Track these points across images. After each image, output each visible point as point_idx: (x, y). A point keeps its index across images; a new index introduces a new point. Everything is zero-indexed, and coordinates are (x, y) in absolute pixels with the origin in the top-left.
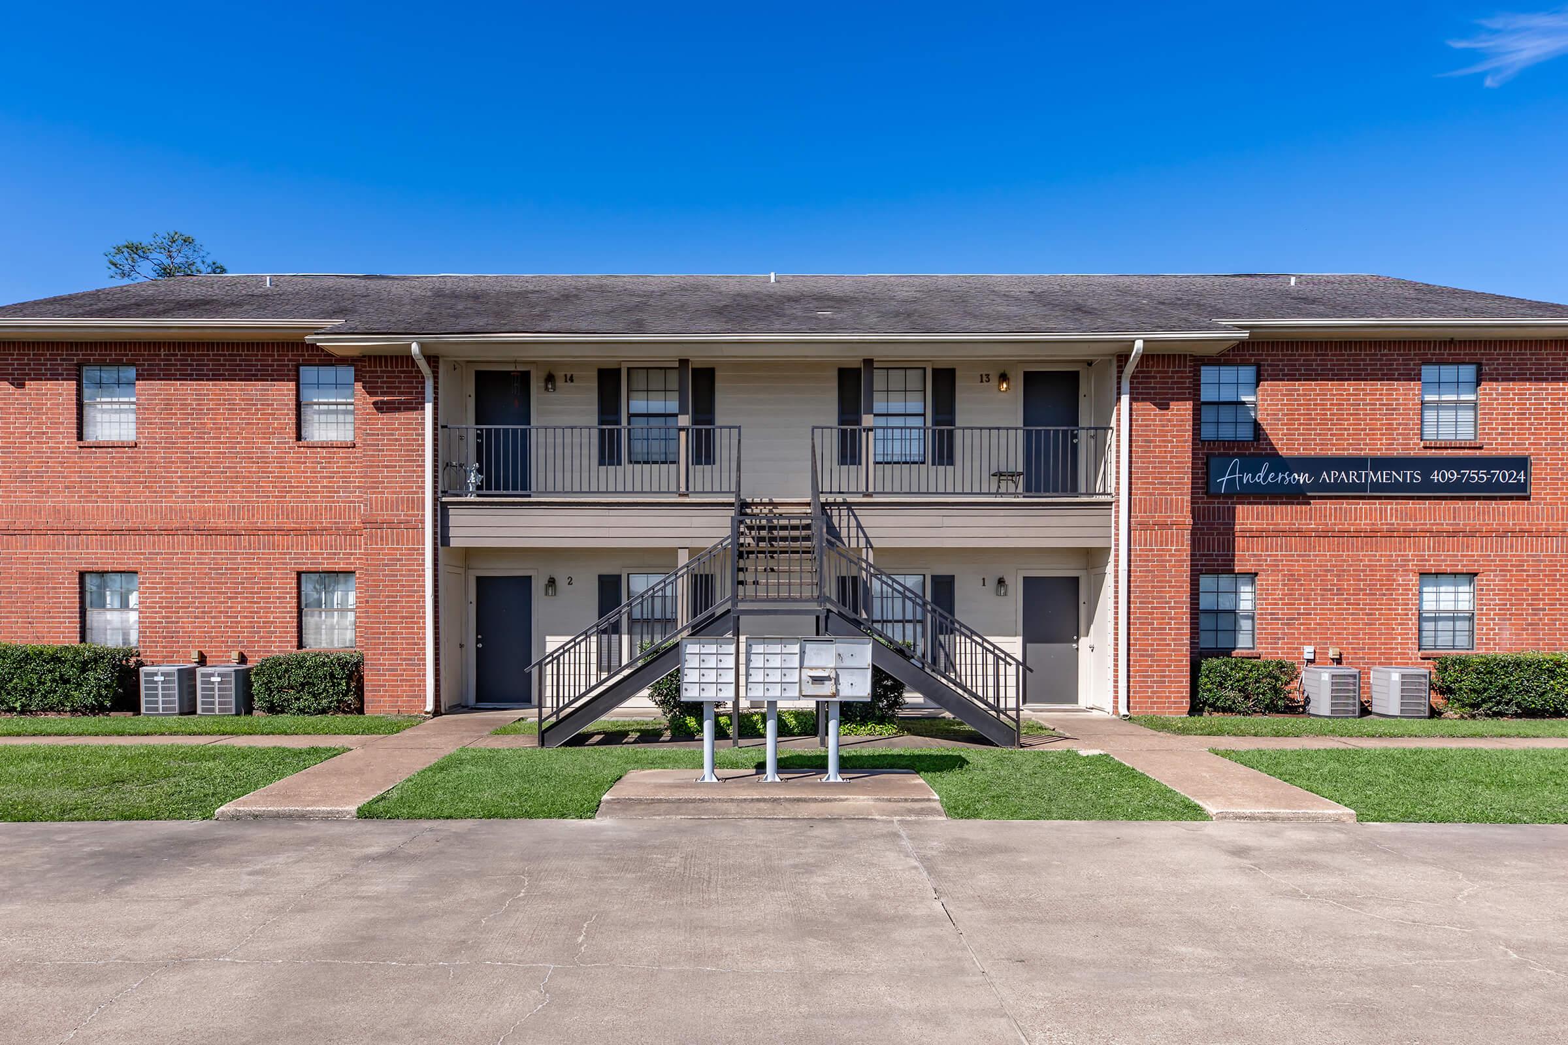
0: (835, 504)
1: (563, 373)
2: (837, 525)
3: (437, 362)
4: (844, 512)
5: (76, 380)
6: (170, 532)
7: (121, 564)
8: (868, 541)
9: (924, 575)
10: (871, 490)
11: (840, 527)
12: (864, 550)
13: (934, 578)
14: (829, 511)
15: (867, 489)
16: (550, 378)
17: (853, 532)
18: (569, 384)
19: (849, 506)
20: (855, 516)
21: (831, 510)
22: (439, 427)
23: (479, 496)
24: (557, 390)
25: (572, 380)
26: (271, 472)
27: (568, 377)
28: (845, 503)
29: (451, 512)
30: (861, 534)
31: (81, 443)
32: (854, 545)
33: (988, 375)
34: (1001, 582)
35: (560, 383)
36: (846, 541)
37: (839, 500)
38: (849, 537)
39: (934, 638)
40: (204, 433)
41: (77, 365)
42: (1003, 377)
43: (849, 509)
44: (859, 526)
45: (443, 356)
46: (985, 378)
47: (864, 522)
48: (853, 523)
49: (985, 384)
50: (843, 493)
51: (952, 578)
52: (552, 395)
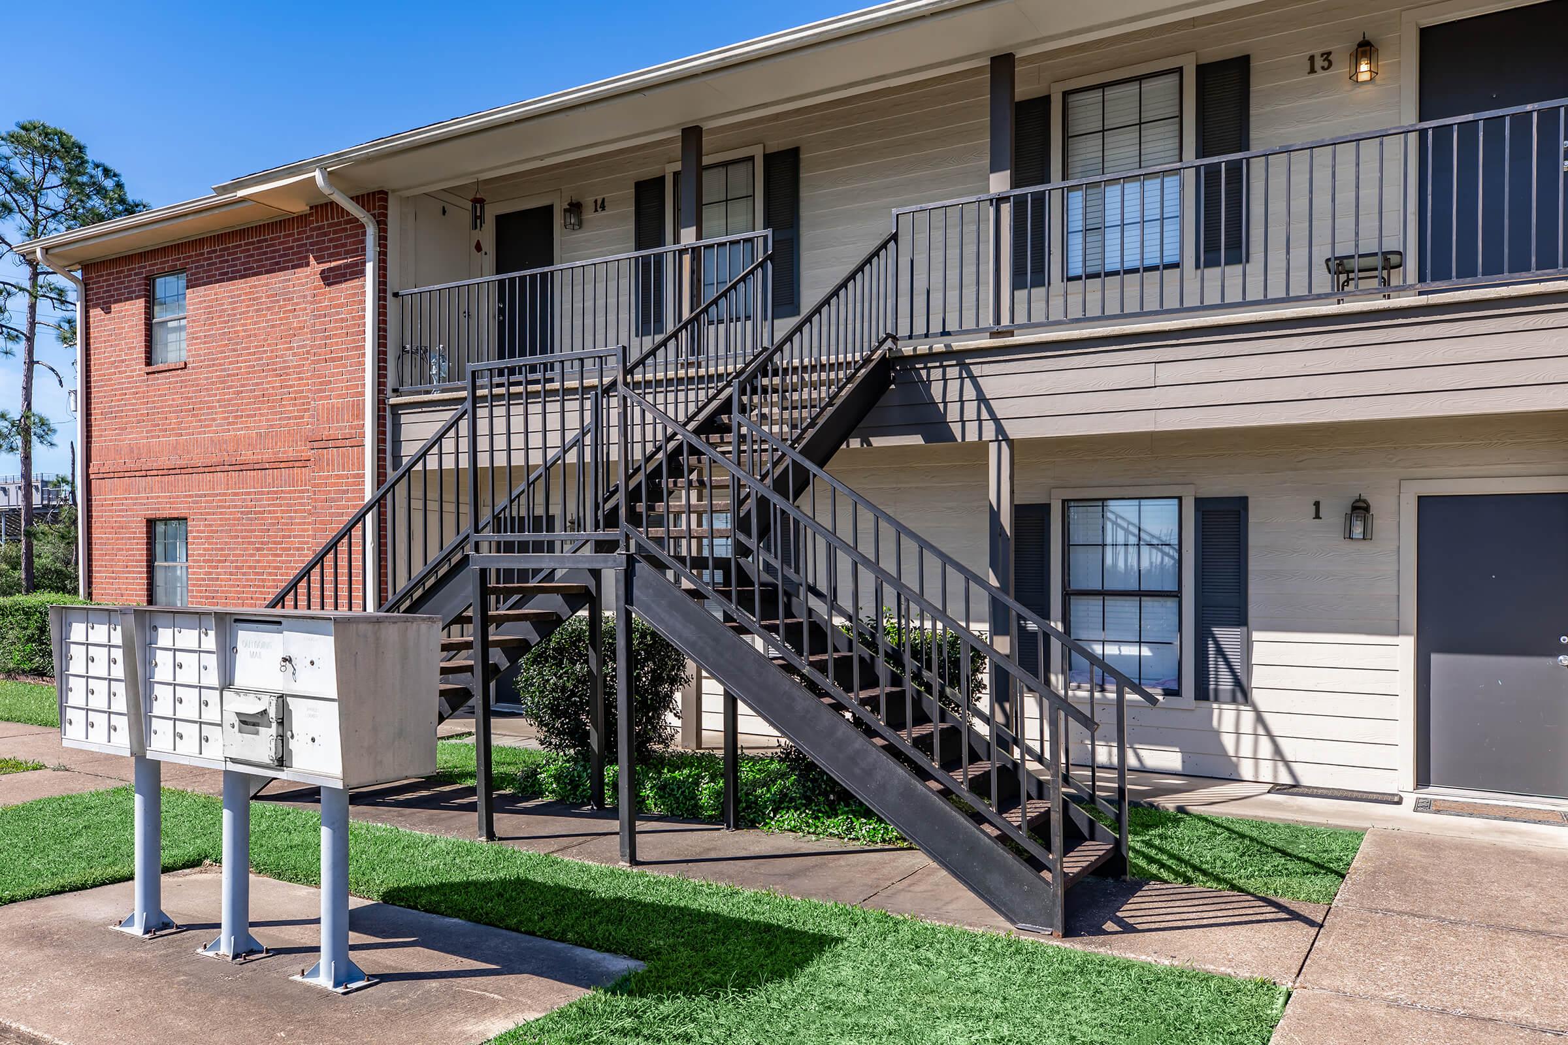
0: (931, 356)
1: (593, 199)
2: (938, 398)
3: (386, 200)
4: (953, 372)
5: (145, 296)
6: (210, 468)
7: (174, 509)
8: (1000, 430)
9: (1180, 499)
10: (1005, 321)
11: (945, 403)
12: (993, 447)
13: (1200, 502)
14: (924, 373)
15: (998, 320)
16: (575, 208)
17: (971, 410)
18: (601, 214)
19: (961, 357)
20: (973, 379)
21: (928, 369)
22: (389, 296)
23: (443, 391)
24: (585, 225)
25: (603, 208)
26: (291, 386)
27: (599, 202)
28: (949, 354)
29: (404, 419)
30: (985, 415)
31: (150, 369)
32: (972, 436)
33: (1327, 55)
34: (1360, 509)
35: (589, 215)
36: (956, 429)
37: (939, 347)
38: (963, 422)
39: (1203, 636)
40: (237, 344)
41: (146, 278)
42: (1365, 49)
43: (963, 366)
44: (982, 399)
45: (393, 191)
46: (1319, 62)
47: (990, 387)
48: (970, 392)
49: (1321, 74)
50: (949, 334)
51: (1241, 503)
52: (580, 235)
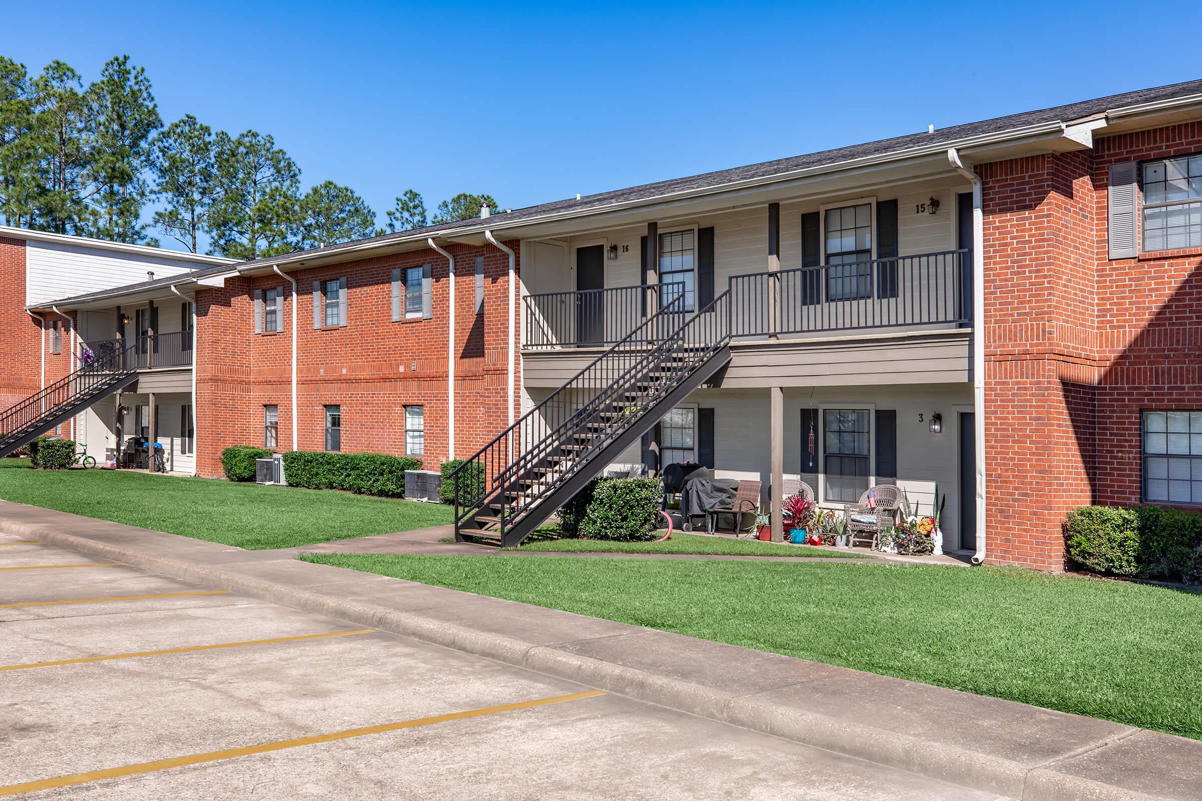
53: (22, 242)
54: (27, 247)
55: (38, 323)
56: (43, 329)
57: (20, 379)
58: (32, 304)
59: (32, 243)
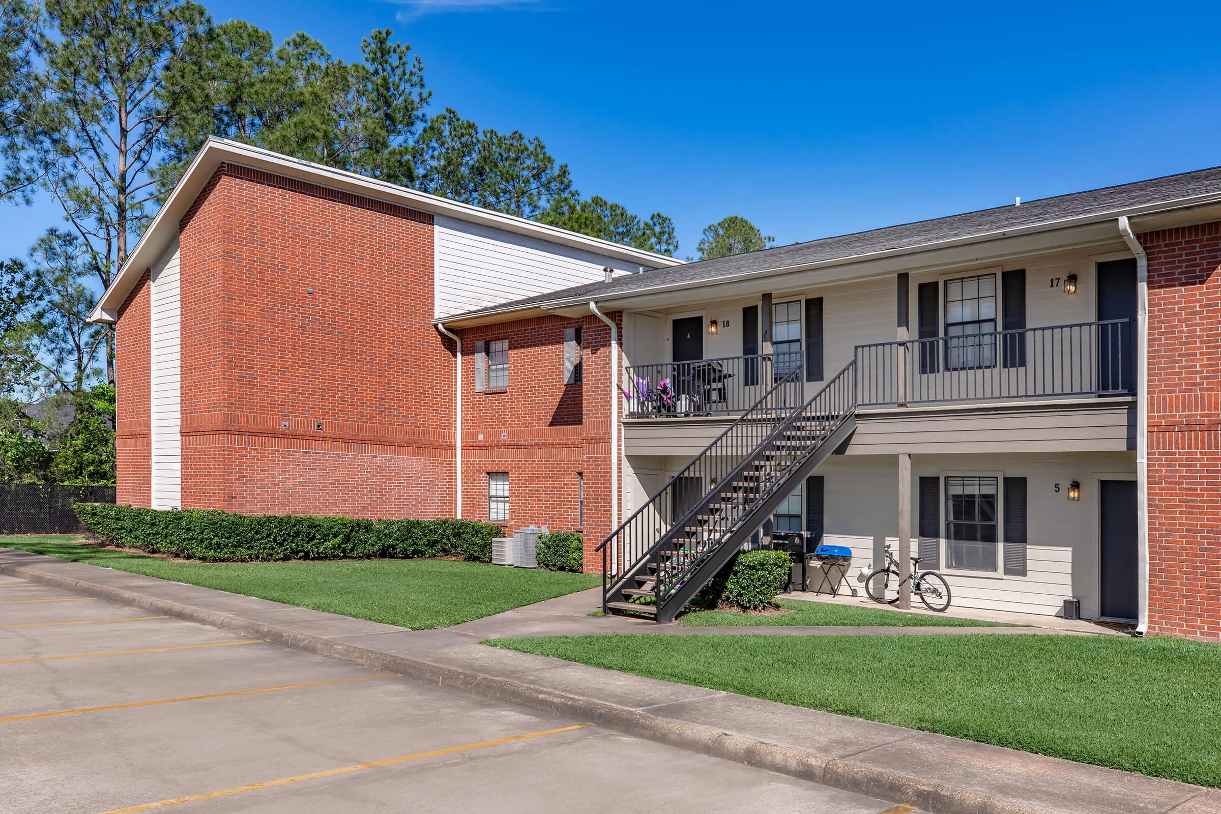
53: (427, 217)
54: (437, 228)
55: (449, 345)
56: (459, 355)
57: (427, 433)
58: (443, 316)
59: (441, 220)
